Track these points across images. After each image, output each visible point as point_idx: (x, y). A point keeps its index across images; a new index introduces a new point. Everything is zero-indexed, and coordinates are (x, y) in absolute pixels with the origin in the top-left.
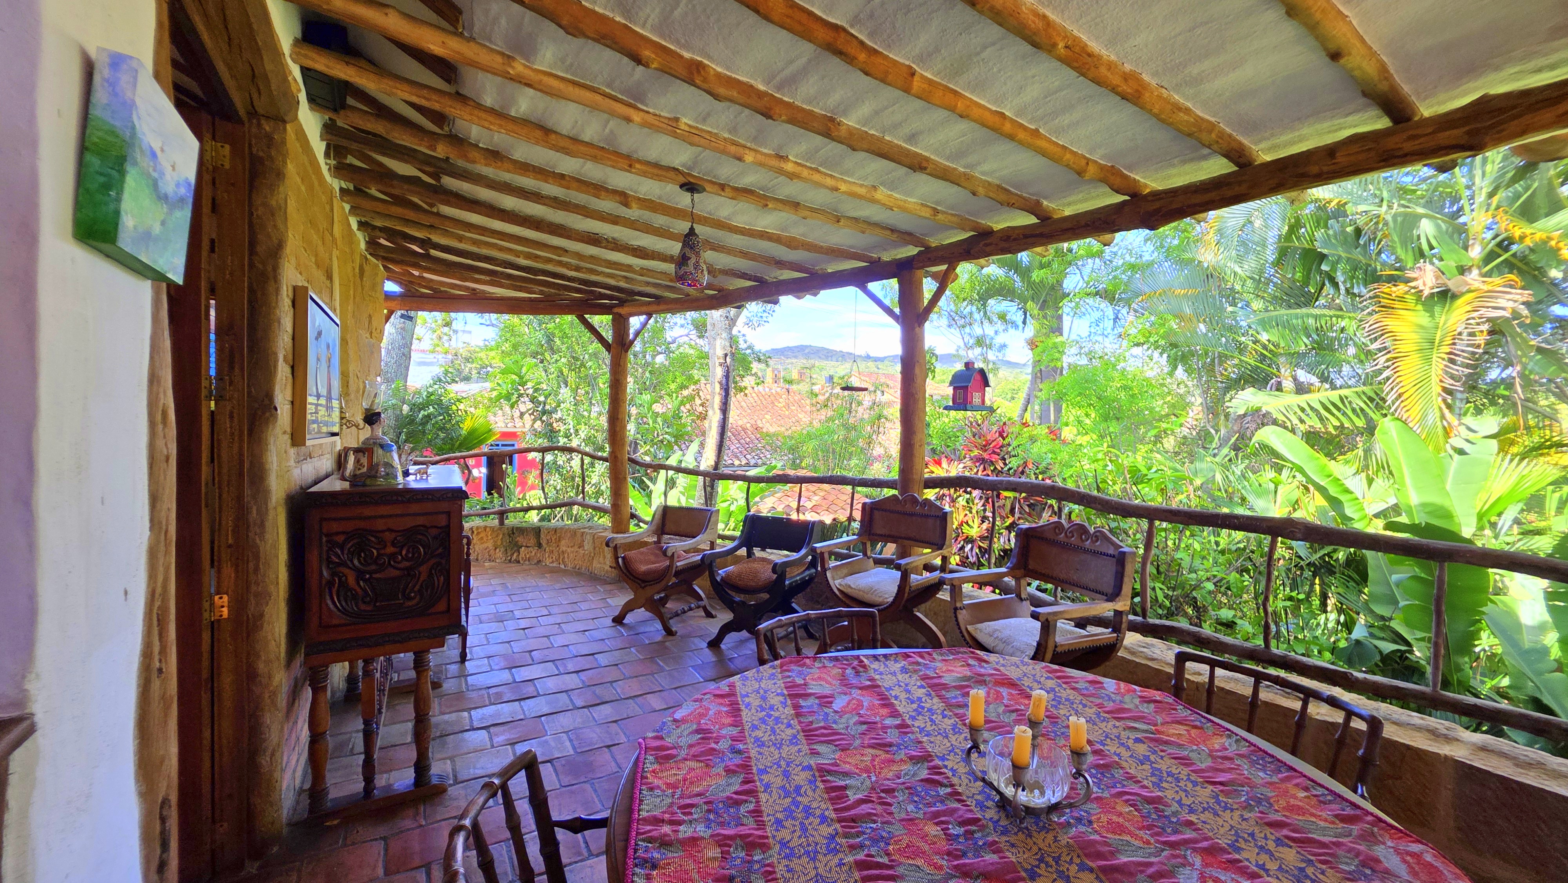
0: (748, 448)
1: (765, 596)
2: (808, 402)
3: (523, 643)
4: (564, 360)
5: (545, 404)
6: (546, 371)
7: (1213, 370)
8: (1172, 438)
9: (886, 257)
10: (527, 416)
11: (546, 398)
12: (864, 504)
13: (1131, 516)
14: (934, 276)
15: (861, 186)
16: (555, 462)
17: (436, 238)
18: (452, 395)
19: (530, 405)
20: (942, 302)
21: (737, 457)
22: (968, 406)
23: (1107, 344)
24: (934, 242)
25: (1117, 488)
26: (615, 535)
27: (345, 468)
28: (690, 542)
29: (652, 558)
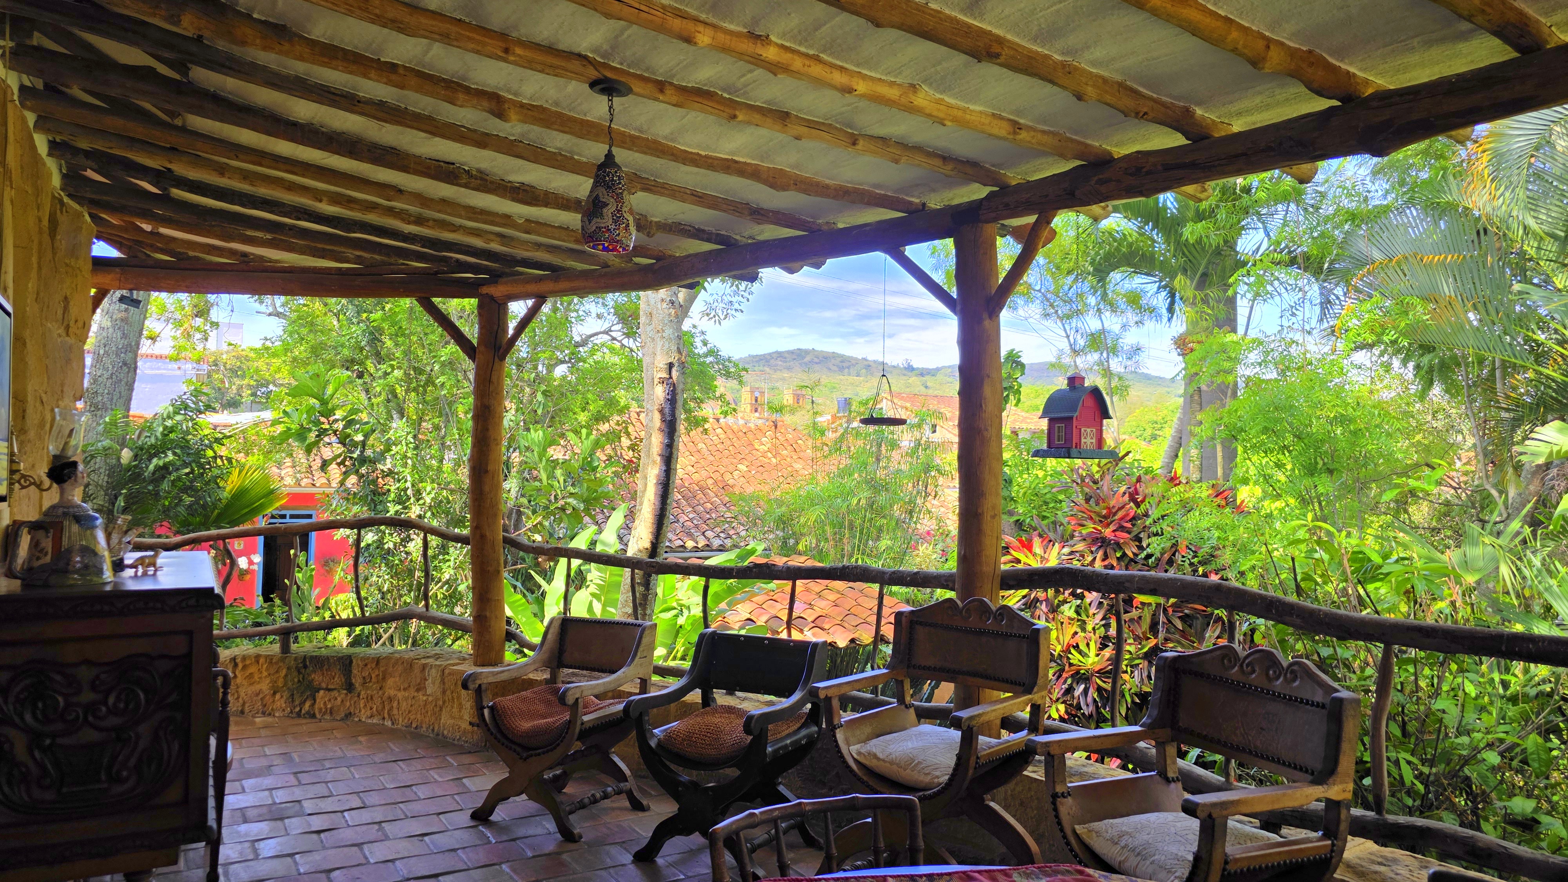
0: (707, 520)
1: (733, 772)
2: (810, 443)
3: (317, 857)
4: (398, 373)
5: (364, 444)
6: (367, 391)
7: (1493, 390)
8: (1425, 507)
9: (935, 202)
10: (333, 468)
11: (366, 436)
12: (899, 615)
13: (1357, 639)
14: (1016, 233)
15: (892, 84)
16: (380, 543)
17: (181, 169)
18: (206, 432)
19: (338, 449)
20: (1031, 276)
21: (690, 535)
22: (1074, 451)
23: (1312, 347)
24: (1014, 176)
25: (1329, 588)
26: (480, 670)
27: (14, 556)
28: (605, 681)
29: (541, 708)
